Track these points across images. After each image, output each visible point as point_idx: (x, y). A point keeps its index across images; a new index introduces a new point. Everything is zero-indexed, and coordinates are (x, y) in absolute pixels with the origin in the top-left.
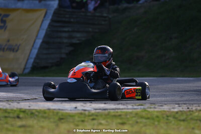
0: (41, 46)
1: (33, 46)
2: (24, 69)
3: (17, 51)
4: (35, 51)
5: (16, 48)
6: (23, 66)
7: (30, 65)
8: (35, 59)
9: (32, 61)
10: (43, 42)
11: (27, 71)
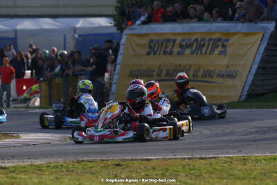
0: (256, 71)
1: (249, 72)
2: (240, 96)
3: (235, 77)
4: (251, 77)
5: (235, 74)
6: (239, 94)
7: (245, 93)
8: (251, 85)
9: (247, 87)
10: (259, 68)
11: (243, 98)
